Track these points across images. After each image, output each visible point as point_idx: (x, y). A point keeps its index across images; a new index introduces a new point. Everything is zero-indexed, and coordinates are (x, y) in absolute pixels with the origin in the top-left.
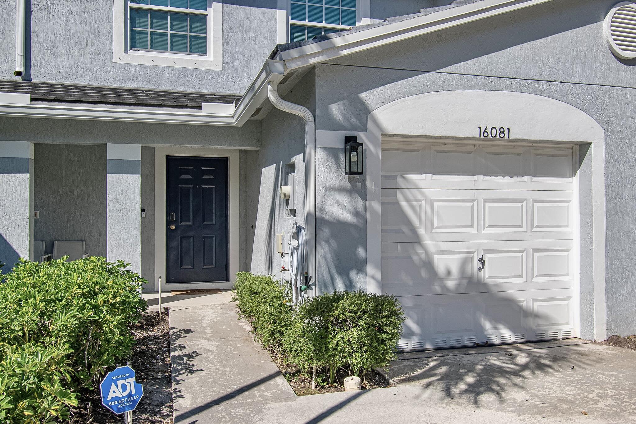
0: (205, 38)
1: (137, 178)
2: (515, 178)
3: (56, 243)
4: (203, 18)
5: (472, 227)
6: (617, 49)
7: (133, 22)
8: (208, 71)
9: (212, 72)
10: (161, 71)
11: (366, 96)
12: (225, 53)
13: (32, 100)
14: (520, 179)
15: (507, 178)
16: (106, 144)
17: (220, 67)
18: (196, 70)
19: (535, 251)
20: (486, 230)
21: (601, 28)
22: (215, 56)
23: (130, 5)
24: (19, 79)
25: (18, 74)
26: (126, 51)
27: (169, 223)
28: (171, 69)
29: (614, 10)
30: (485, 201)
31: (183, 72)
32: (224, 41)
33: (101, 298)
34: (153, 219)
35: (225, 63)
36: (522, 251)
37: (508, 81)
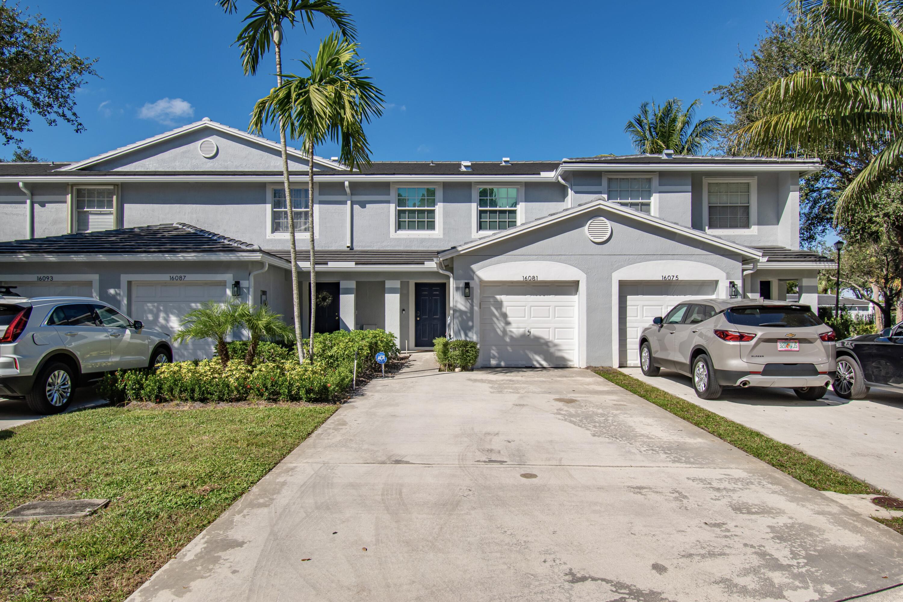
0: (434, 221)
1: (398, 296)
2: (546, 296)
3: (364, 326)
4: (433, 212)
5: (525, 317)
6: (592, 238)
7: (399, 217)
8: (435, 239)
9: (437, 239)
10: (412, 240)
11: (474, 267)
12: (444, 229)
13: (356, 264)
14: (549, 296)
15: (542, 296)
16: (384, 281)
17: (442, 237)
18: (429, 239)
19: (556, 328)
20: (532, 319)
21: (584, 230)
22: (439, 231)
23: (398, 208)
24: (349, 249)
25: (348, 247)
26: (396, 232)
27: (416, 317)
28: (417, 239)
29: (590, 222)
30: (531, 306)
31: (423, 240)
32: (444, 223)
33: (378, 338)
34: (409, 314)
35: (444, 234)
36: (549, 328)
37: (536, 257)
